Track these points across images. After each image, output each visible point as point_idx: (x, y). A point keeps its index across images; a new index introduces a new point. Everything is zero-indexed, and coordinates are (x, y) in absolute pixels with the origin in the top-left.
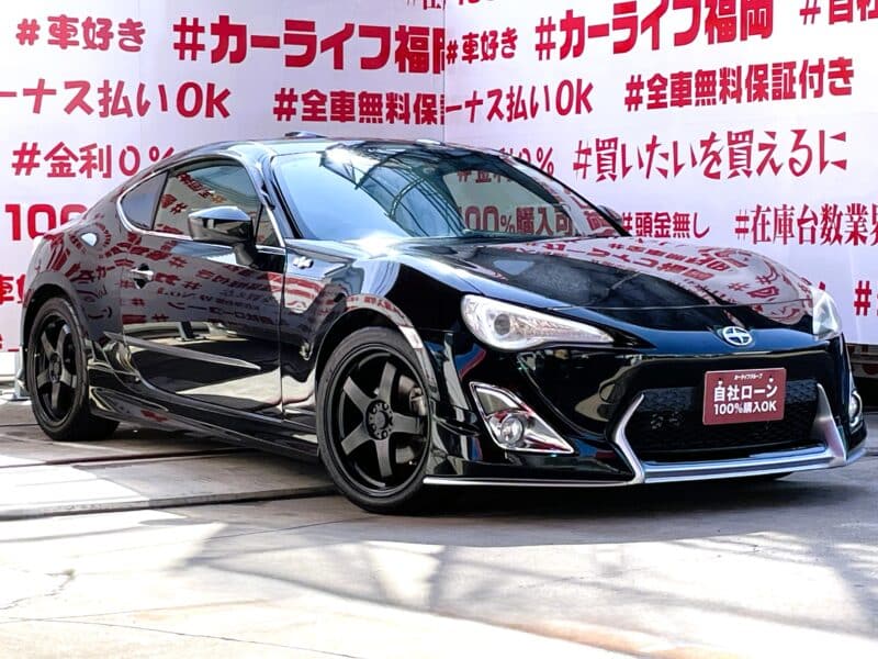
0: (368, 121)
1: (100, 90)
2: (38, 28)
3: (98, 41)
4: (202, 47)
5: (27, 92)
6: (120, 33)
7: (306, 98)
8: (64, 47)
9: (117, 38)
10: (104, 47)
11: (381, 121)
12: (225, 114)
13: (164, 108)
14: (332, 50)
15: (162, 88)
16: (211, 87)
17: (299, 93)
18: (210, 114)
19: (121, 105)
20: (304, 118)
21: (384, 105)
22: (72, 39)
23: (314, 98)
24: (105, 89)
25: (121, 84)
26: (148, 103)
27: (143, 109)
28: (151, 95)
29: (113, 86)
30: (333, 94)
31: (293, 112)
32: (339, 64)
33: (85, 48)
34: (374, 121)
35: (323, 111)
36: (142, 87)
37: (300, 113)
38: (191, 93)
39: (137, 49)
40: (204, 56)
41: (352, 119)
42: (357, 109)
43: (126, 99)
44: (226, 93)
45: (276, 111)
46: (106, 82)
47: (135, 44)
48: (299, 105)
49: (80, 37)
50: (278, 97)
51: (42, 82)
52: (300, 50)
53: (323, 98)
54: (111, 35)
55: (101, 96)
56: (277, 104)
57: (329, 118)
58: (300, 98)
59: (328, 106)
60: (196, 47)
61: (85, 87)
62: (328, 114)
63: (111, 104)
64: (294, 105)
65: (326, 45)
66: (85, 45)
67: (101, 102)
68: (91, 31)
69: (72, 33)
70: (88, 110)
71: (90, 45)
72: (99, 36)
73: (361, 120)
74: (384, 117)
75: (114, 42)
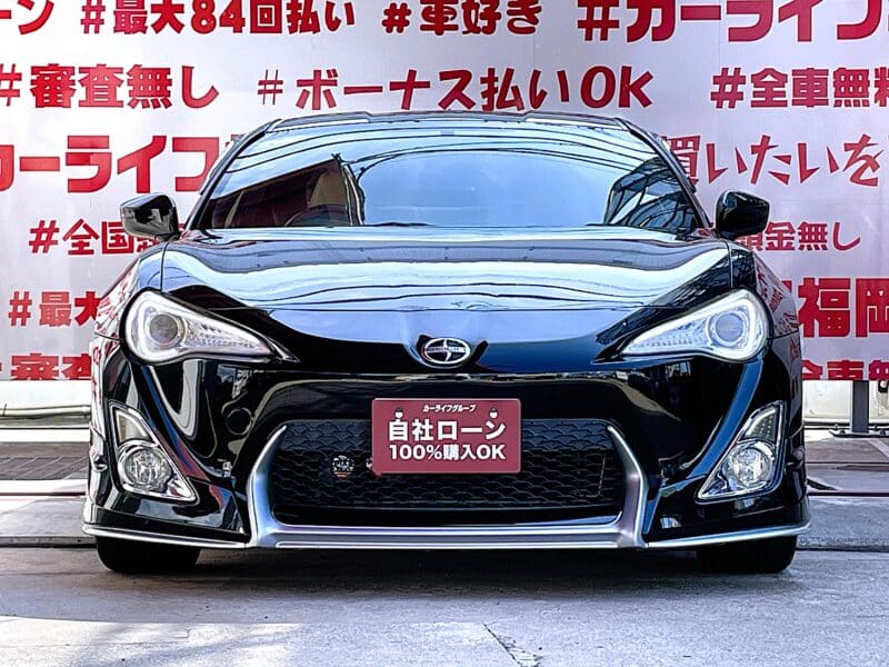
0: (848, 104)
1: (483, 80)
2: (409, 13)
3: (482, 23)
4: (615, 24)
5: (394, 86)
6: (510, 13)
7: (757, 79)
8: (439, 33)
9: (506, 18)
10: (490, 30)
11: (866, 104)
12: (645, 102)
13: (565, 97)
14: (795, 18)
15: (562, 75)
16: (626, 71)
17: (747, 73)
18: (624, 103)
19: (510, 96)
20: (754, 104)
21: (872, 84)
22: (449, 23)
23: (769, 78)
24: (490, 79)
25: (510, 73)
26: (543, 93)
27: (537, 99)
28: (548, 83)
29: (500, 75)
30: (794, 72)
31: (740, 96)
32: (805, 34)
33: (464, 33)
34: (857, 104)
35: (783, 94)
36: (536, 74)
37: (749, 97)
38: (600, 79)
39: (531, 30)
40: (618, 35)
41: (826, 103)
42: (831, 90)
43: (516, 90)
44: (647, 77)
45: (714, 96)
46: (491, 71)
47: (529, 25)
48: (747, 89)
49: (459, 20)
50: (716, 80)
51: (412, 74)
52: (751, 20)
53: (782, 79)
54: (499, 16)
55: (485, 87)
56: (716, 88)
57: (790, 103)
58: (748, 80)
59: (789, 88)
60: (607, 24)
61: (465, 77)
62: (789, 97)
63: (496, 96)
64: (740, 88)
65: (785, 13)
66: (466, 29)
67: (484, 95)
68: (473, 12)
69: (450, 16)
70: (469, 103)
71: (472, 28)
72: (482, 19)
73: (838, 104)
74: (871, 98)
75: (501, 24)
